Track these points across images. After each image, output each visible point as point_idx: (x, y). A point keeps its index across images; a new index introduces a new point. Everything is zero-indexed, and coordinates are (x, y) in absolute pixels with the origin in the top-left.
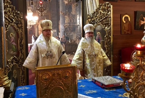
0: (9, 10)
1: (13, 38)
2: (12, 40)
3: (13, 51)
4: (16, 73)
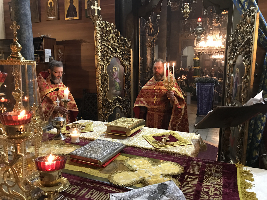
0: (112, 37)
1: (117, 73)
2: (115, 76)
4: (119, 117)
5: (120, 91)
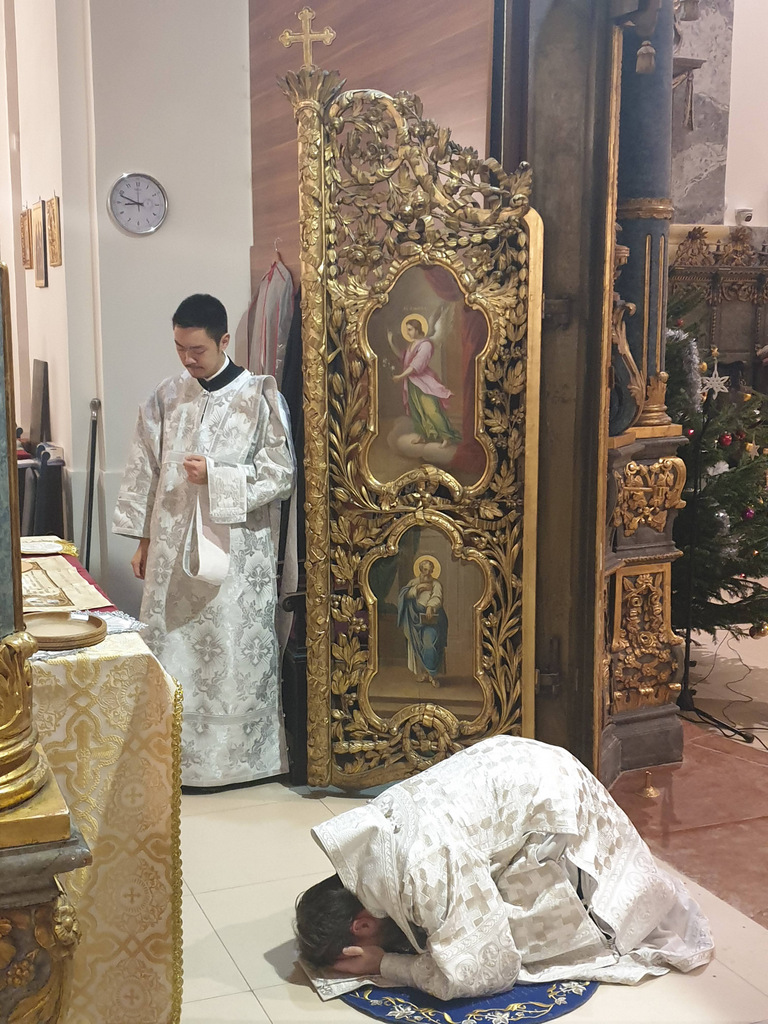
3: (420, 432)
5: (445, 442)
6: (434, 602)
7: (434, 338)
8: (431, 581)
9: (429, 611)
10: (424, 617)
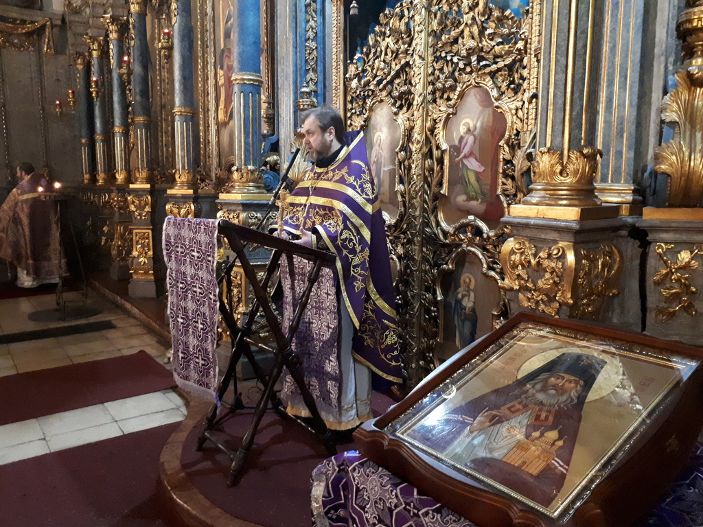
1: (470, 139)
2: (466, 151)
3: (467, 194)
4: (472, 287)
5: (480, 200)
6: (470, 305)
7: (476, 133)
8: (469, 290)
9: (467, 309)
10: (464, 313)
